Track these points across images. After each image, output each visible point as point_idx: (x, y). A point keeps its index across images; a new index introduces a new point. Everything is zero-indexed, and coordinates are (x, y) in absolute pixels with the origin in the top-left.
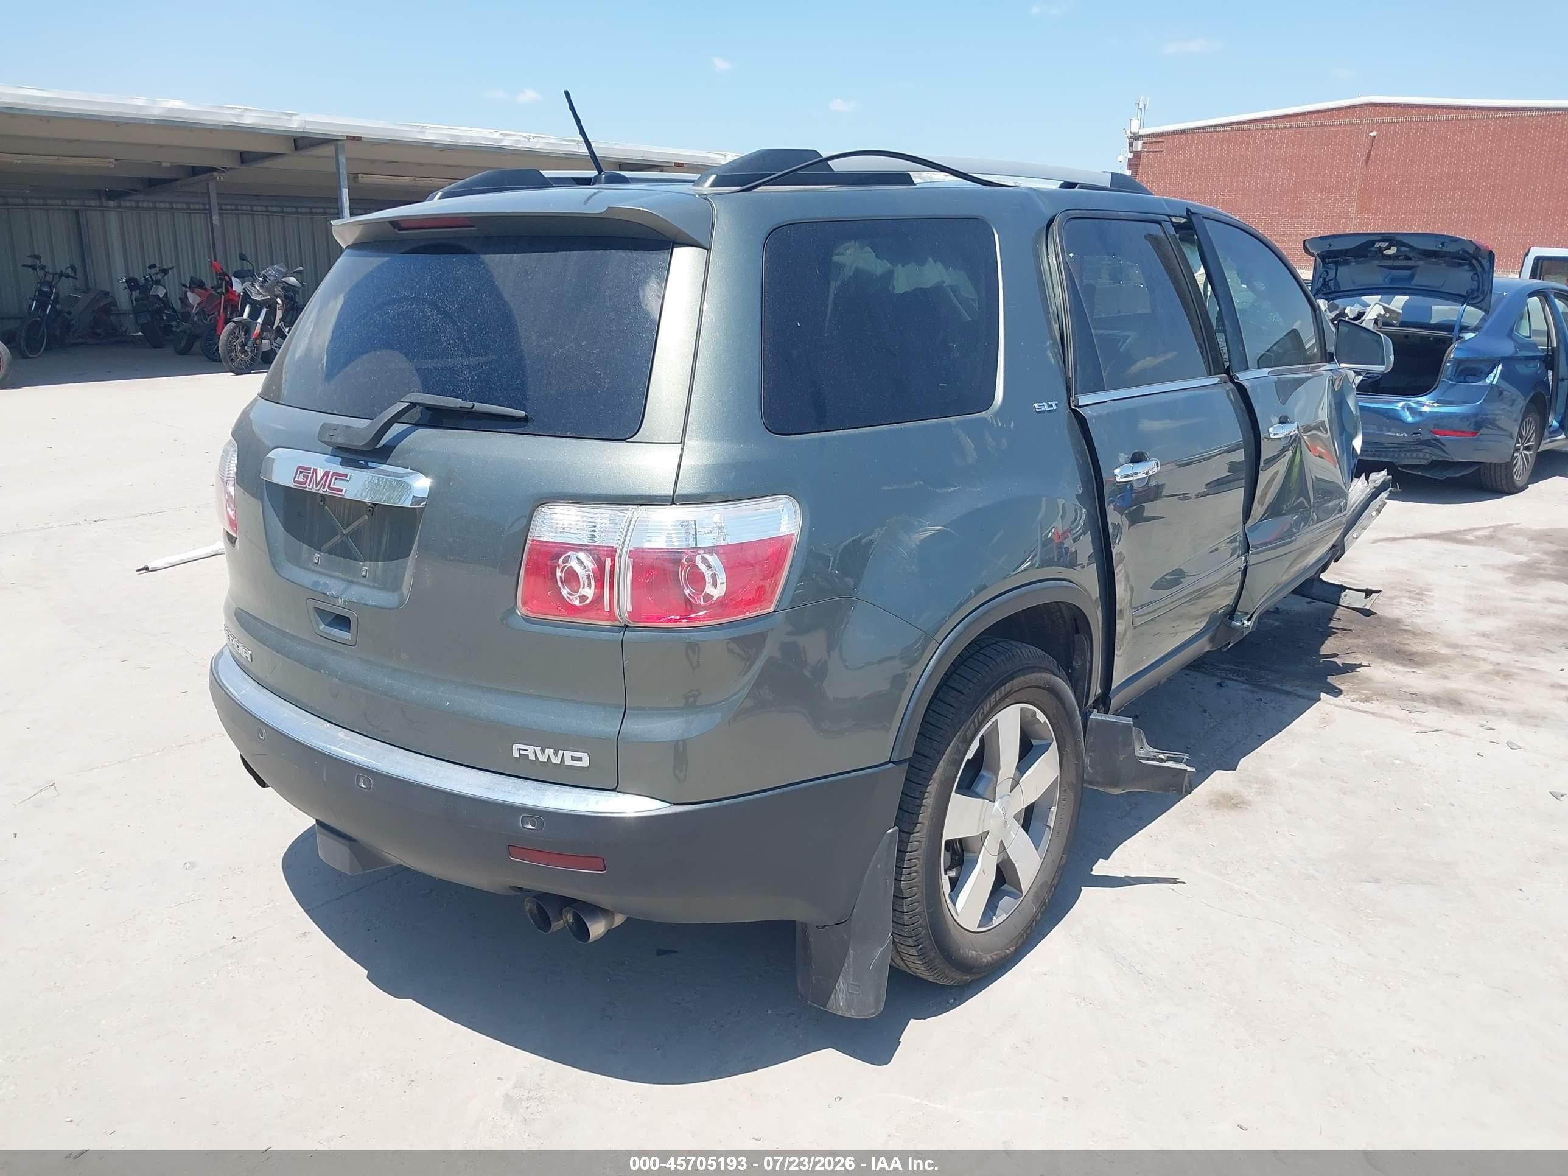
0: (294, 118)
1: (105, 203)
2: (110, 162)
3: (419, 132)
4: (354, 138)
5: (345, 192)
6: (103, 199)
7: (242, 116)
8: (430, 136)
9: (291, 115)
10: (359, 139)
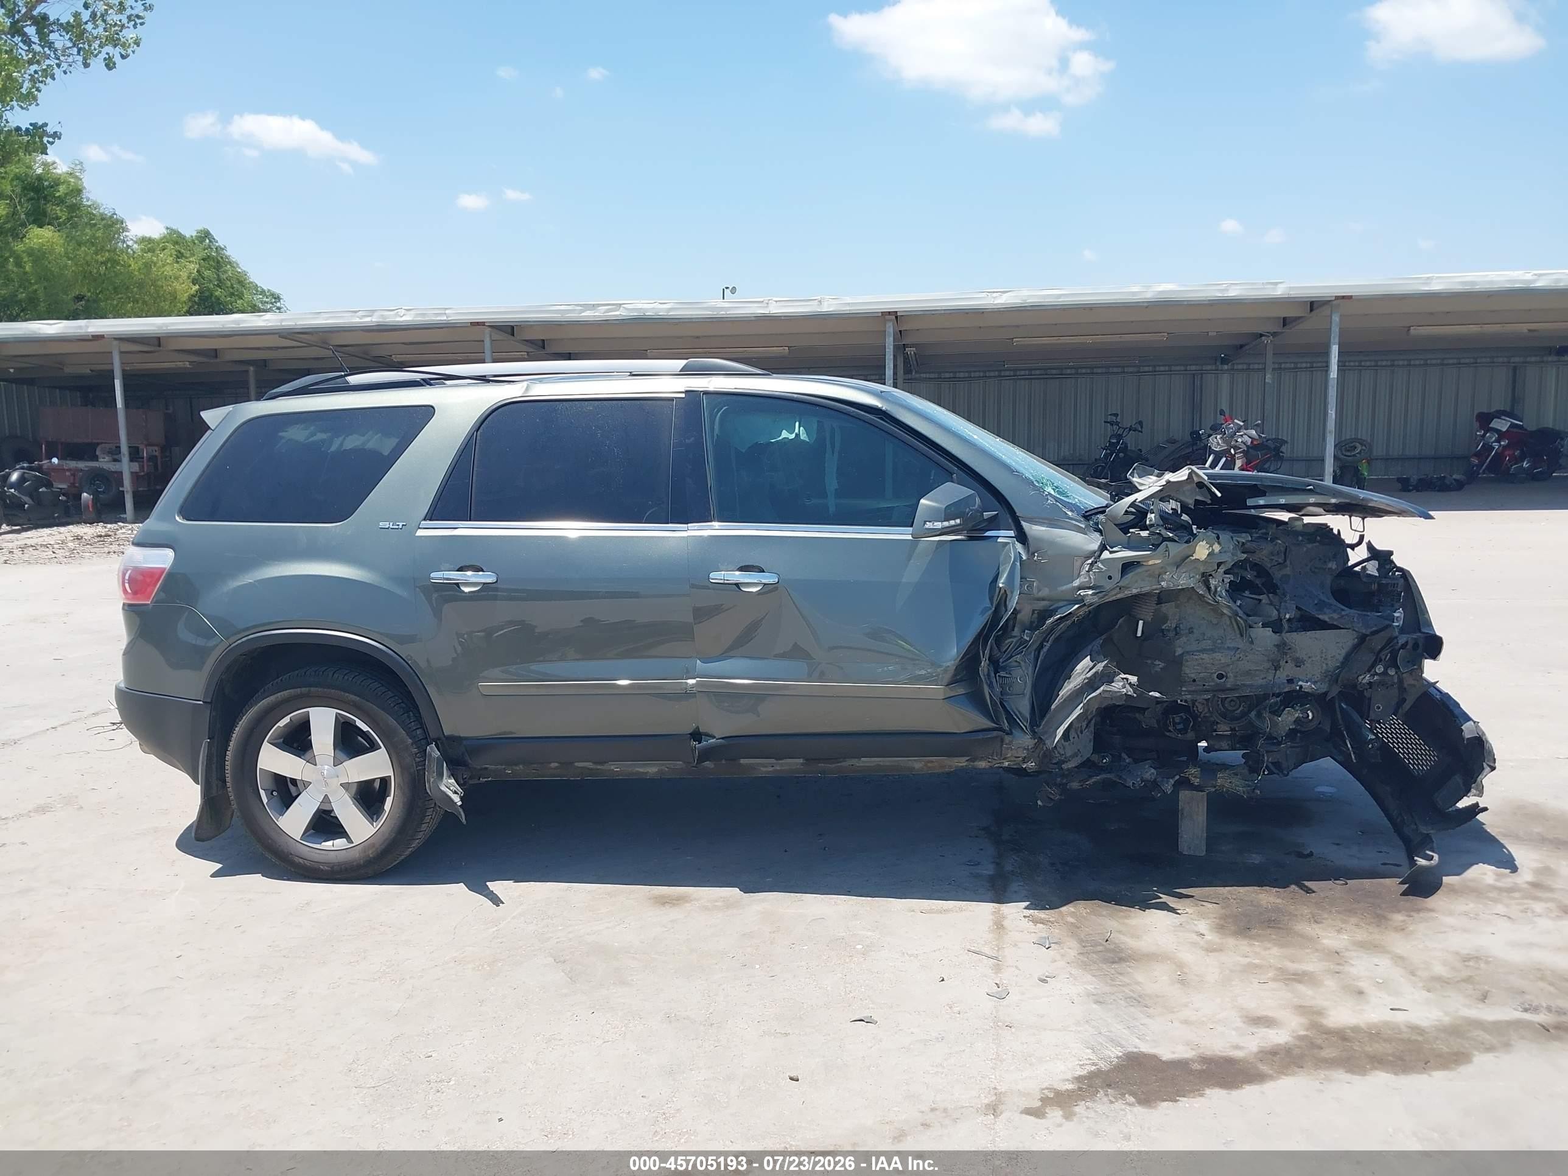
0: (1280, 286)
1: (1220, 367)
2: (1163, 336)
3: (1423, 283)
4: (1343, 297)
5: (1335, 350)
6: (1218, 363)
7: (1228, 290)
8: (1436, 287)
9: (1276, 284)
10: (1350, 297)
